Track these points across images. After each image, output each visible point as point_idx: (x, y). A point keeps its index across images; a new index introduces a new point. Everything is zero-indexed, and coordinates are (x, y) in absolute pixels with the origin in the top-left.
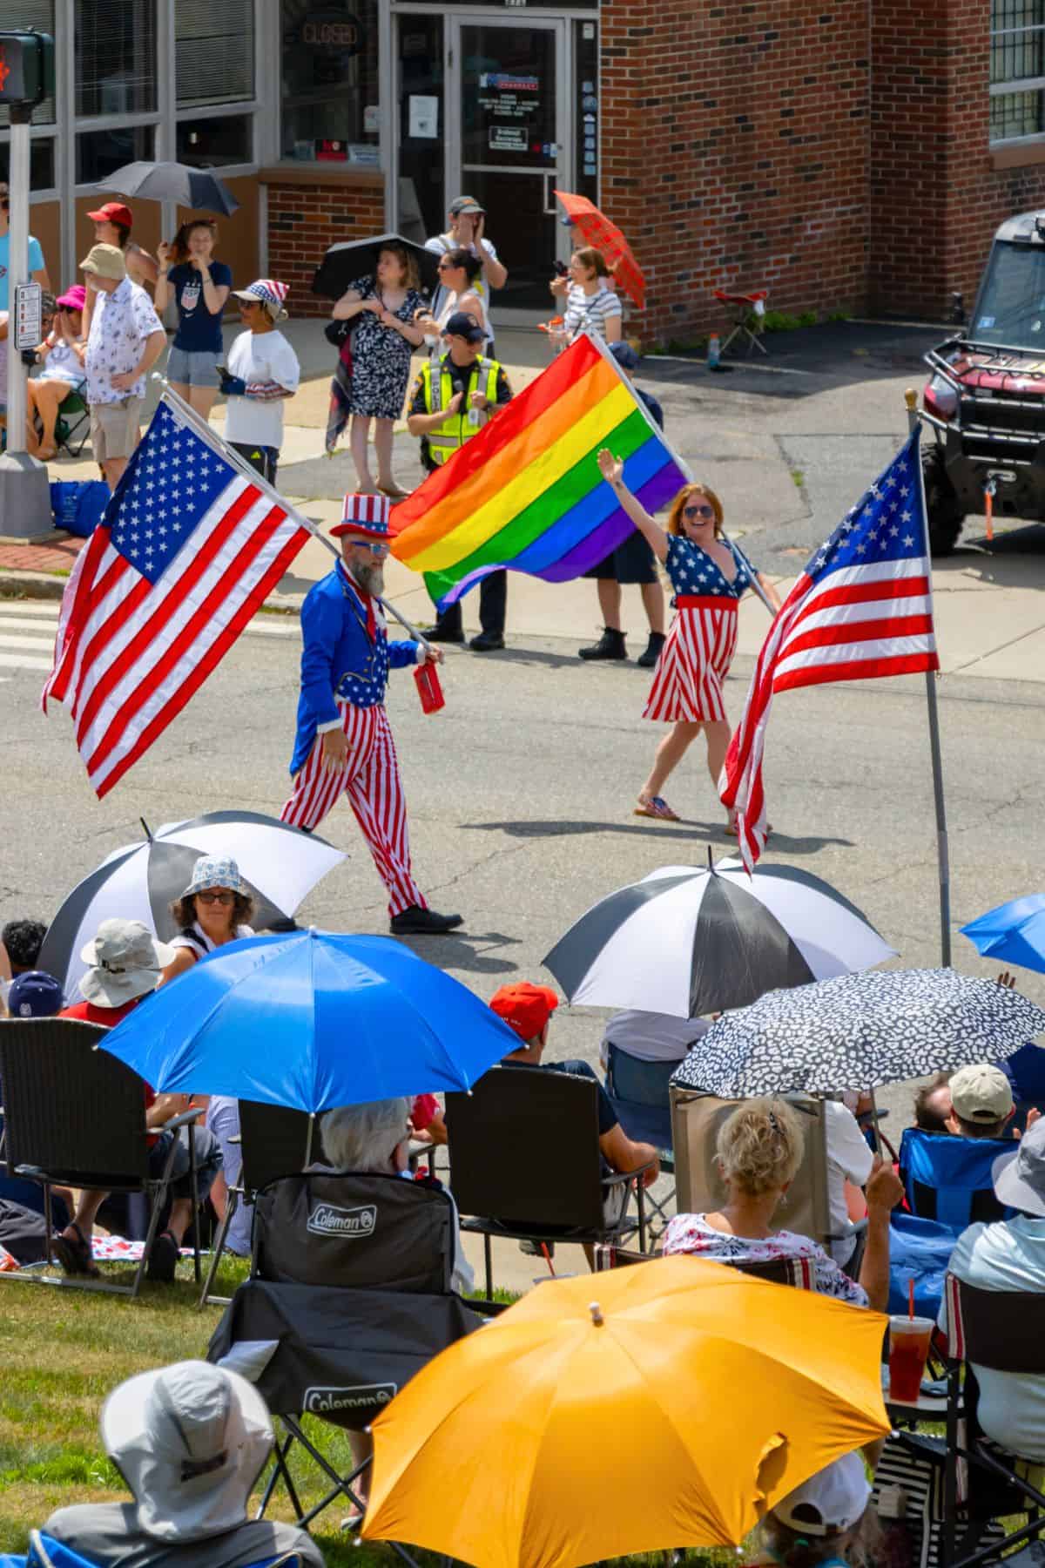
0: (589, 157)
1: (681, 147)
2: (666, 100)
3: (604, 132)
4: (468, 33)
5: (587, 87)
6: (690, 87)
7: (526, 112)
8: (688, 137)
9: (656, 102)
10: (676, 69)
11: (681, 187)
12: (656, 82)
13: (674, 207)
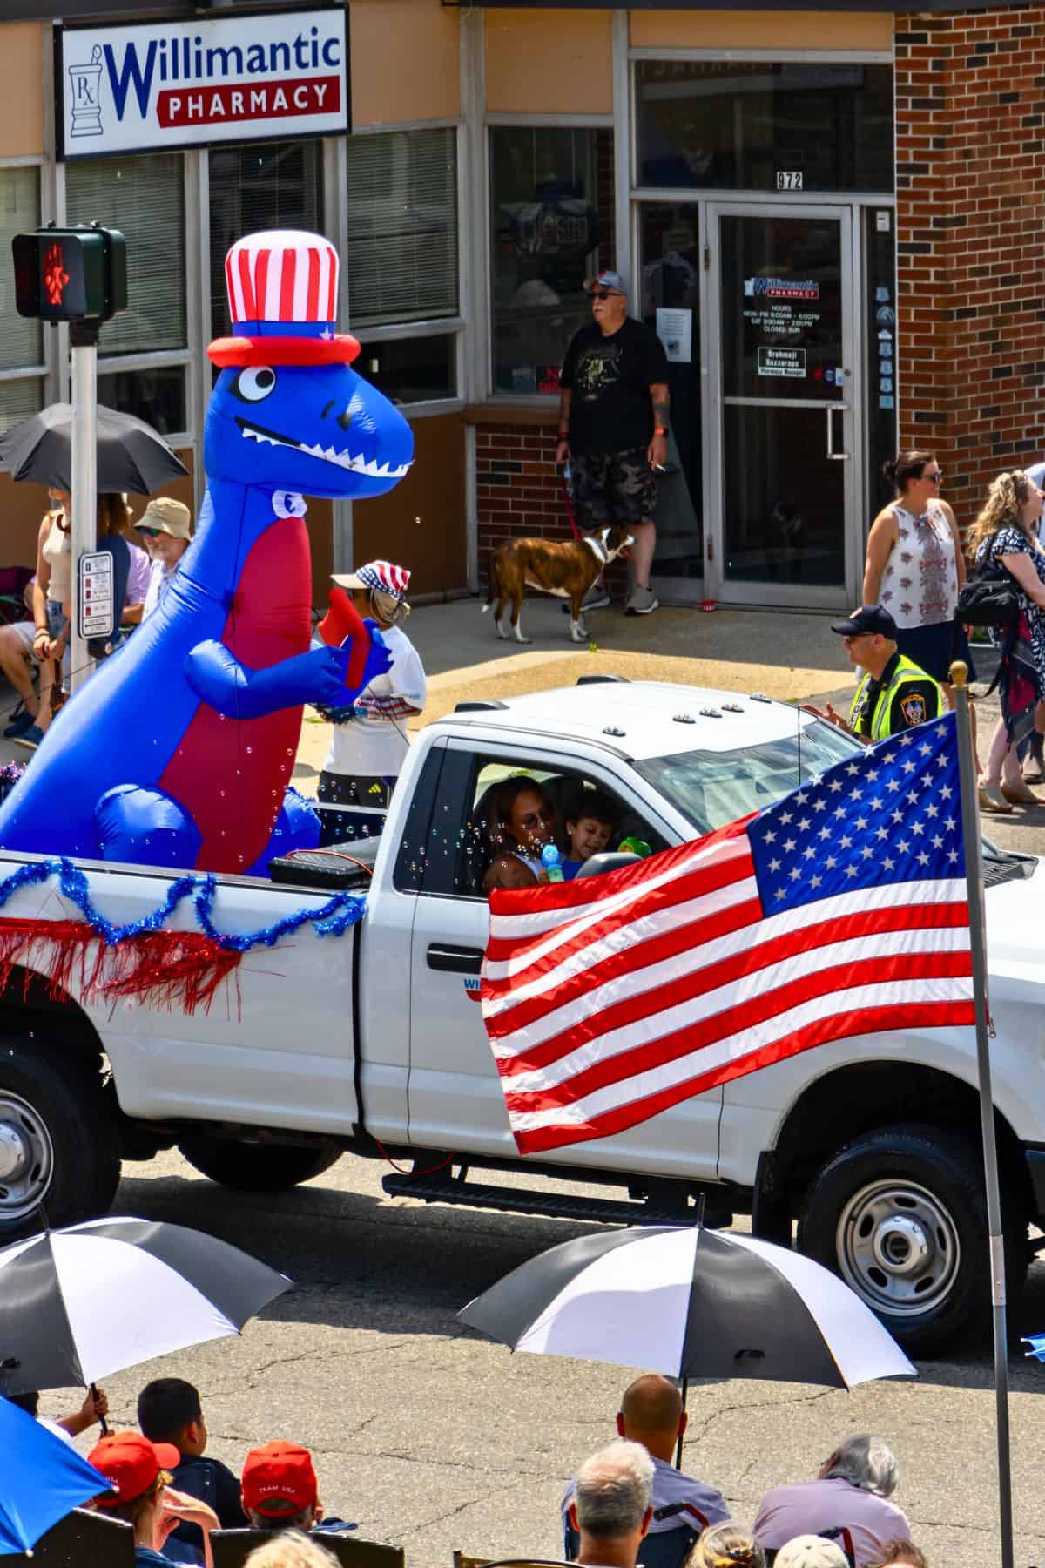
0: (886, 385)
1: (1008, 371)
2: (983, 311)
3: (903, 352)
4: (728, 225)
5: (882, 294)
6: (1018, 293)
7: (804, 328)
8: (1016, 357)
9: (971, 313)
10: (996, 269)
11: (1008, 422)
12: (972, 286)
13: (998, 450)
